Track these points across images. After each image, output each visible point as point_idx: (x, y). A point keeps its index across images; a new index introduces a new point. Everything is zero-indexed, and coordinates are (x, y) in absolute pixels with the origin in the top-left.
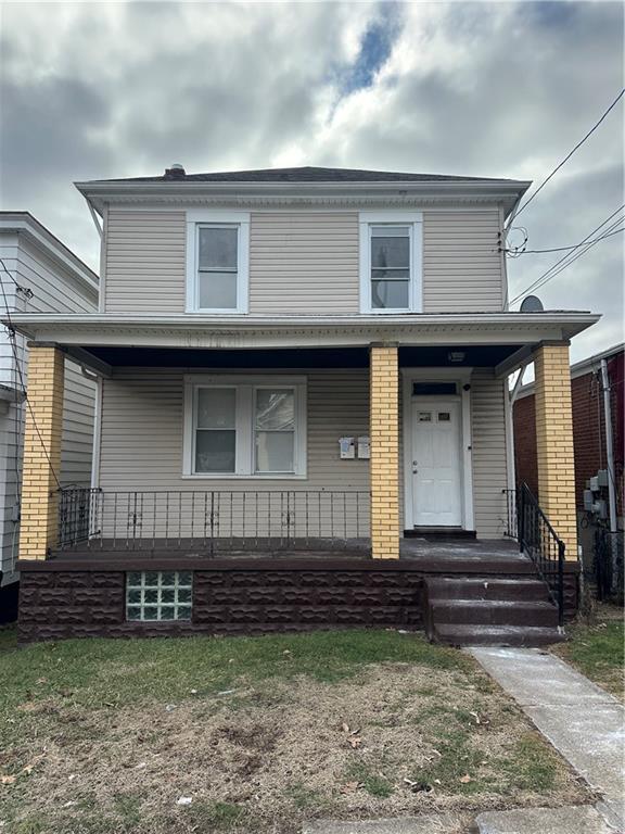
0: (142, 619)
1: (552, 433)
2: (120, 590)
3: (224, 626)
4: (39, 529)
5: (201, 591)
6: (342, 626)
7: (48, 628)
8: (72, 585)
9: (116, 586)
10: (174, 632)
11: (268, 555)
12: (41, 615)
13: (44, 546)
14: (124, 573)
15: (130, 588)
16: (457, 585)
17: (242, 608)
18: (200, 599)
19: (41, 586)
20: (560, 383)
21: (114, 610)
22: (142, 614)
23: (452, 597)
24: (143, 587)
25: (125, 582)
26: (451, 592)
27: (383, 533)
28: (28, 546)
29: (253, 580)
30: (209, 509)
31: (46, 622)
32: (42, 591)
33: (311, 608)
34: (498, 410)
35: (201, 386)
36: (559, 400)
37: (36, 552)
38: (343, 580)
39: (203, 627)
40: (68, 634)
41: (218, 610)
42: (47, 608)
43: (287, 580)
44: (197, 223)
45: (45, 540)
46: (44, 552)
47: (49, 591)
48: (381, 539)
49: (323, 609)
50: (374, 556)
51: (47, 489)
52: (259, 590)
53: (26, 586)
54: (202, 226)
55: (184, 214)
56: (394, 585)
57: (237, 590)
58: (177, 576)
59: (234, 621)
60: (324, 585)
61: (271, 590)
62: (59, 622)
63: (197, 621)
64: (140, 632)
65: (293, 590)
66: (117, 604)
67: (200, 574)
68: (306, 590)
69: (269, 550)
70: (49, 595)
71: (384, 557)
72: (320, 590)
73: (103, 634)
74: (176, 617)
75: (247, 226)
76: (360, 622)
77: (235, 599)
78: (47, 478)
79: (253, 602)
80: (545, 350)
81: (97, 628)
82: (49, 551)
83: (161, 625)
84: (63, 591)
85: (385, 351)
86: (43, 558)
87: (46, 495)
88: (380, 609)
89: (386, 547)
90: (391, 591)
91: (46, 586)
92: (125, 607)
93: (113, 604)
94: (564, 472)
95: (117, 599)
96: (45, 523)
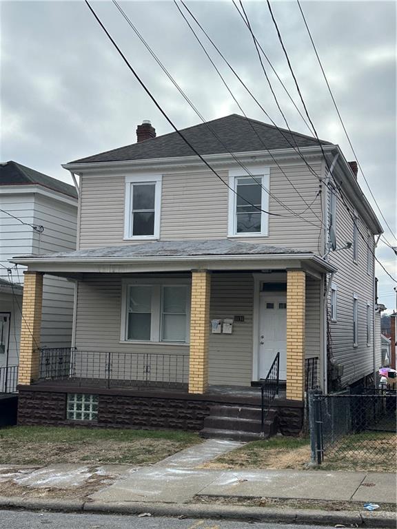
0: (75, 419)
1: (290, 324)
2: (64, 403)
3: (113, 425)
4: (27, 369)
5: (102, 406)
6: (172, 430)
7: (31, 420)
8: (41, 399)
9: (62, 400)
10: (88, 426)
11: (136, 389)
12: (27, 413)
13: (29, 378)
14: (66, 393)
15: (69, 402)
16: (225, 409)
17: (121, 416)
18: (101, 410)
19: (28, 398)
20: (296, 294)
21: (61, 413)
22: (75, 416)
23: (222, 415)
24: (75, 402)
25: (66, 399)
26: (221, 413)
27: (195, 379)
28: (23, 377)
29: (127, 401)
30: (108, 361)
31: (29, 417)
32: (28, 401)
33: (156, 419)
34: (315, 302)
35: (132, 285)
36: (295, 304)
37: (26, 381)
38: (173, 404)
39: (102, 425)
40: (39, 424)
41: (110, 416)
42: (31, 410)
43: (144, 402)
44: (131, 183)
45: (30, 375)
46: (29, 381)
47: (31, 401)
48: (193, 382)
49: (162, 419)
50: (190, 392)
51: (31, 348)
52: (130, 407)
53: (21, 398)
54: (135, 184)
55: (124, 178)
56: (199, 409)
57: (119, 406)
58: (91, 397)
59: (117, 423)
60: (163, 406)
61: (136, 407)
62: (35, 417)
63: (100, 422)
64: (72, 425)
65: (147, 408)
66: (63, 410)
67: (102, 397)
68: (154, 409)
69: (136, 386)
70: (32, 403)
71: (195, 392)
72: (161, 409)
73: (55, 425)
74: (91, 419)
75: (161, 183)
76: (180, 428)
77: (118, 411)
78: (31, 342)
79: (127, 413)
80: (288, 274)
81: (53, 422)
82: (32, 381)
83: (83, 422)
84: (38, 402)
85: (199, 275)
86: (29, 384)
87: (31, 351)
88: (192, 421)
89: (196, 387)
90: (198, 412)
91: (31, 399)
92: (66, 412)
93: (61, 410)
94: (296, 347)
95: (62, 407)
96: (30, 366)
